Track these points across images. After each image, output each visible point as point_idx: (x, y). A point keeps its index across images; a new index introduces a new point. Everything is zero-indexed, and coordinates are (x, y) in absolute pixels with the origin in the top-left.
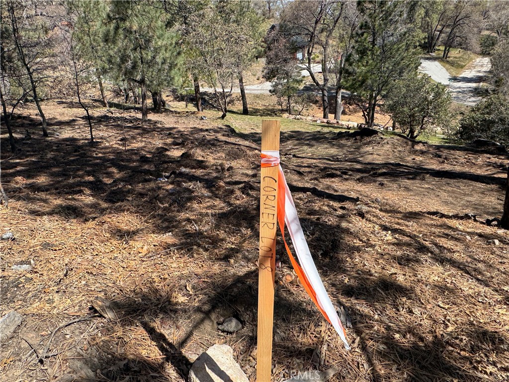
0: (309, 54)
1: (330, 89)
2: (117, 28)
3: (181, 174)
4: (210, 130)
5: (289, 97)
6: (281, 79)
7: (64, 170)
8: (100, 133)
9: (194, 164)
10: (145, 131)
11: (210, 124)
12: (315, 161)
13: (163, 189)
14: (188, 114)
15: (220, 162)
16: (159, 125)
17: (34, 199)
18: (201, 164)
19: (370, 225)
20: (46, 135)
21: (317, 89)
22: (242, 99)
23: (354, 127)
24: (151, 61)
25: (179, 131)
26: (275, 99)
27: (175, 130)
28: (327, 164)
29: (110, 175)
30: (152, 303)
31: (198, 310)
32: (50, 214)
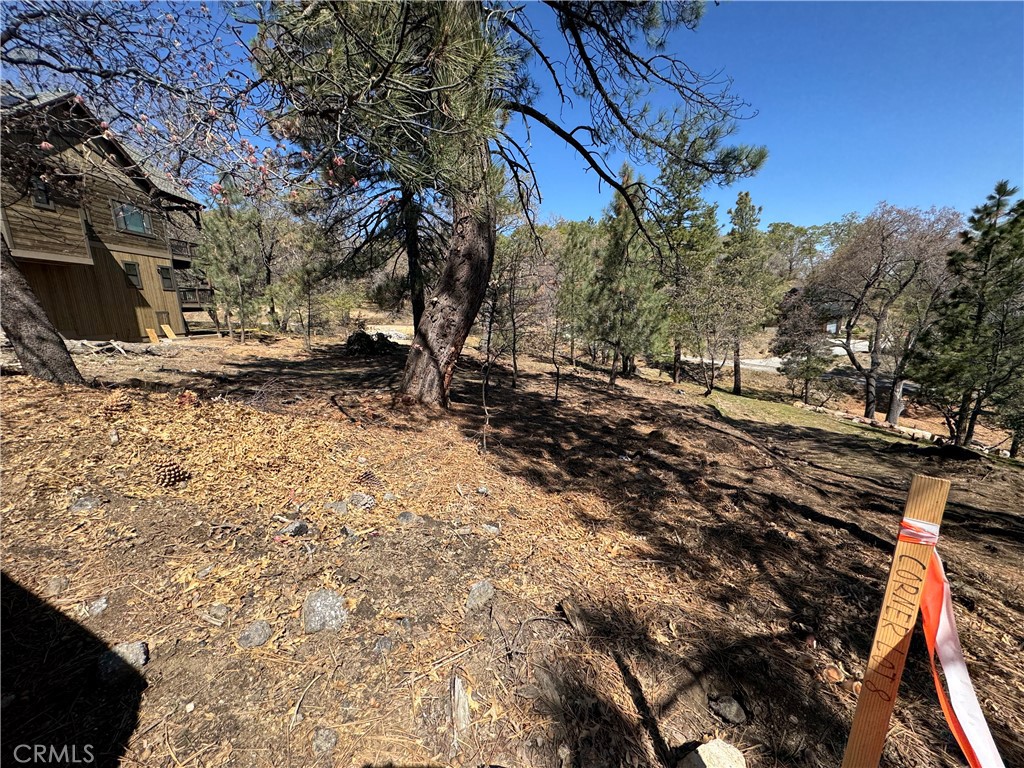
0: (849, 326)
1: (880, 377)
2: (602, 290)
3: (649, 457)
4: (688, 407)
5: (807, 381)
6: (797, 355)
7: (525, 426)
8: (565, 392)
9: (665, 447)
10: (611, 398)
11: (689, 400)
12: (847, 478)
13: (626, 471)
14: (662, 384)
15: (699, 451)
16: (626, 393)
17: (505, 454)
18: (674, 450)
19: (989, 629)
20: (514, 386)
21: (856, 374)
22: (735, 375)
23: (923, 438)
24: (632, 323)
25: (650, 404)
26: (784, 380)
27: (644, 401)
28: (872, 488)
29: (569, 440)
30: (623, 629)
31: (685, 665)
32: (518, 475)
